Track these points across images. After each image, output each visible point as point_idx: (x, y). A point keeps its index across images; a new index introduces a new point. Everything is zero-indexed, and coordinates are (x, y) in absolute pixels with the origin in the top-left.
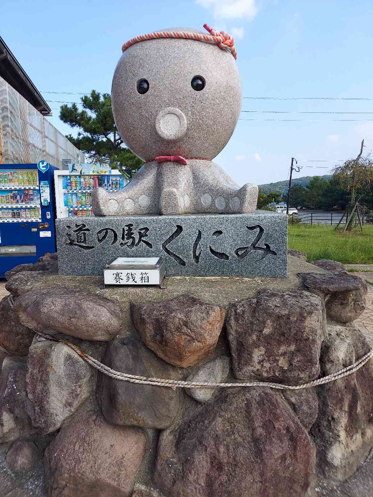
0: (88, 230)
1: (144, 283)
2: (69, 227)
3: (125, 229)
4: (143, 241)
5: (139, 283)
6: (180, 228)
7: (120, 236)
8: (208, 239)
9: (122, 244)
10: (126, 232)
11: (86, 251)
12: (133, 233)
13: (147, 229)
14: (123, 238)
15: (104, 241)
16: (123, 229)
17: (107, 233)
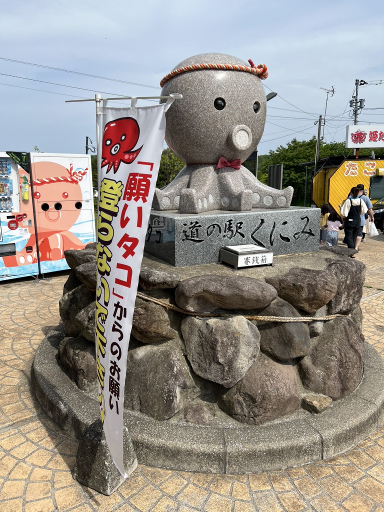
0: (200, 226)
1: (263, 264)
2: (185, 225)
3: (227, 224)
4: (239, 233)
5: (260, 264)
6: (263, 221)
7: (223, 230)
8: (279, 229)
9: (224, 236)
10: (228, 226)
11: (197, 244)
12: (232, 227)
13: (241, 223)
14: (225, 232)
15: (212, 234)
16: (226, 224)
17: (214, 227)
